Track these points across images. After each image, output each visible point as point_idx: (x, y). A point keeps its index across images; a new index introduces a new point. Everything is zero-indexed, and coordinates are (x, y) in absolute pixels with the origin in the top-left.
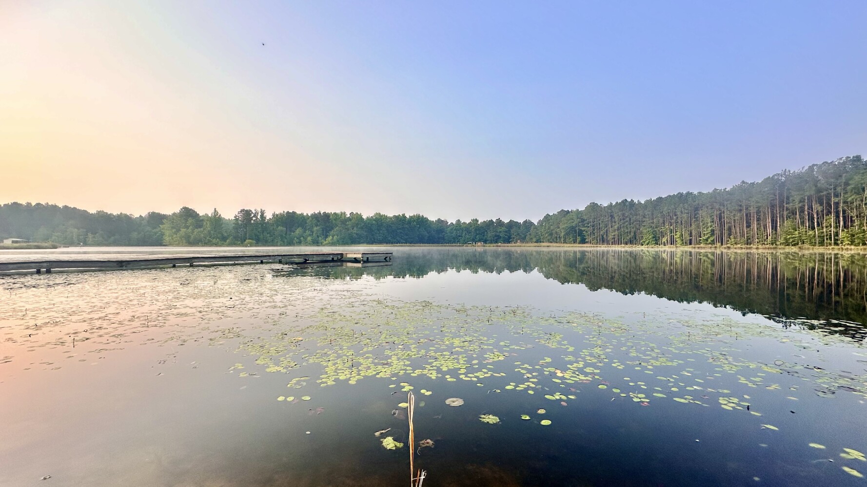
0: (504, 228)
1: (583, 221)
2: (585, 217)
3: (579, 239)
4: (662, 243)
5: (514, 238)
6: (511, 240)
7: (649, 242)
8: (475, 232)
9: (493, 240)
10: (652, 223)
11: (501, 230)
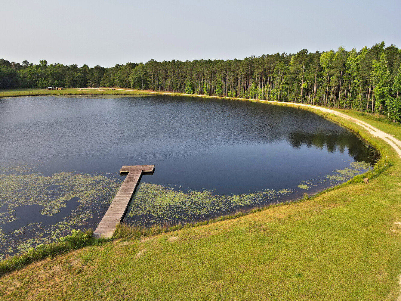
0: (79, 74)
1: (147, 73)
3: (144, 86)
4: (196, 92)
5: (90, 83)
6: (87, 84)
7: (189, 91)
8: (53, 77)
9: (71, 85)
10: (191, 78)
11: (77, 75)
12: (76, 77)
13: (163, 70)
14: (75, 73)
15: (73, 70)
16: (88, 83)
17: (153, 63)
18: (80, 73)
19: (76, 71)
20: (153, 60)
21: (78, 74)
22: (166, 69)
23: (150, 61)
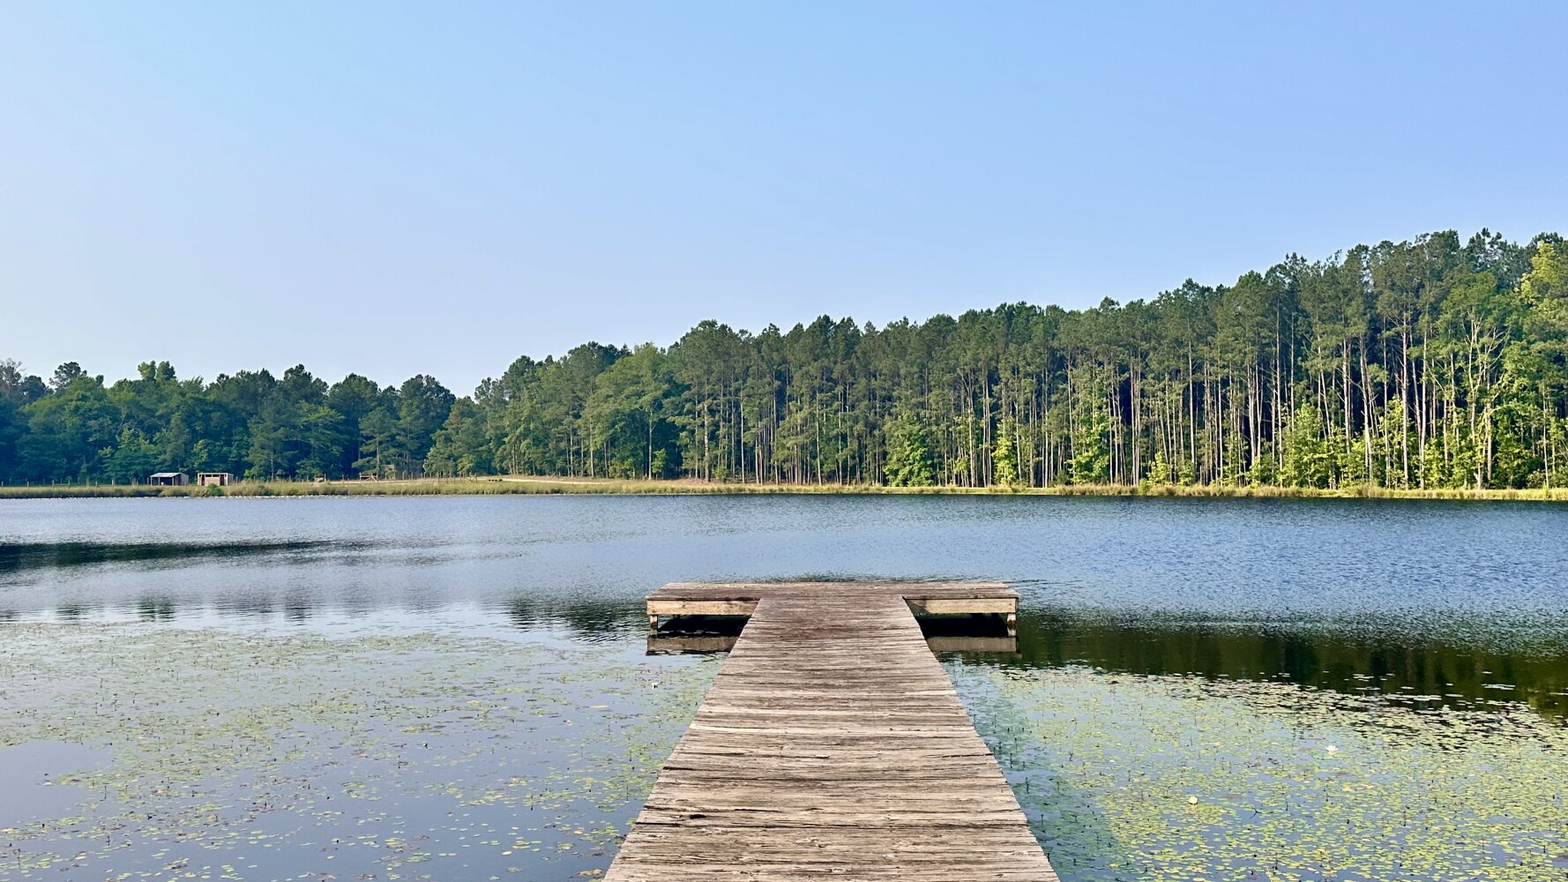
0: (324, 411)
1: (676, 388)
2: (683, 376)
3: (658, 459)
4: (949, 478)
5: (374, 454)
6: (360, 462)
7: (911, 472)
8: (189, 426)
9: (278, 466)
10: (922, 405)
11: (312, 418)
12: (307, 428)
13: (765, 366)
14: (305, 405)
15: (294, 394)
16: (363, 456)
17: (712, 338)
18: (327, 410)
19: (307, 398)
20: (713, 324)
21: (316, 411)
22: (784, 361)
23: (694, 332)
